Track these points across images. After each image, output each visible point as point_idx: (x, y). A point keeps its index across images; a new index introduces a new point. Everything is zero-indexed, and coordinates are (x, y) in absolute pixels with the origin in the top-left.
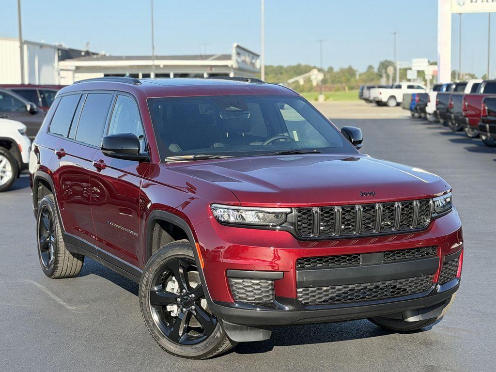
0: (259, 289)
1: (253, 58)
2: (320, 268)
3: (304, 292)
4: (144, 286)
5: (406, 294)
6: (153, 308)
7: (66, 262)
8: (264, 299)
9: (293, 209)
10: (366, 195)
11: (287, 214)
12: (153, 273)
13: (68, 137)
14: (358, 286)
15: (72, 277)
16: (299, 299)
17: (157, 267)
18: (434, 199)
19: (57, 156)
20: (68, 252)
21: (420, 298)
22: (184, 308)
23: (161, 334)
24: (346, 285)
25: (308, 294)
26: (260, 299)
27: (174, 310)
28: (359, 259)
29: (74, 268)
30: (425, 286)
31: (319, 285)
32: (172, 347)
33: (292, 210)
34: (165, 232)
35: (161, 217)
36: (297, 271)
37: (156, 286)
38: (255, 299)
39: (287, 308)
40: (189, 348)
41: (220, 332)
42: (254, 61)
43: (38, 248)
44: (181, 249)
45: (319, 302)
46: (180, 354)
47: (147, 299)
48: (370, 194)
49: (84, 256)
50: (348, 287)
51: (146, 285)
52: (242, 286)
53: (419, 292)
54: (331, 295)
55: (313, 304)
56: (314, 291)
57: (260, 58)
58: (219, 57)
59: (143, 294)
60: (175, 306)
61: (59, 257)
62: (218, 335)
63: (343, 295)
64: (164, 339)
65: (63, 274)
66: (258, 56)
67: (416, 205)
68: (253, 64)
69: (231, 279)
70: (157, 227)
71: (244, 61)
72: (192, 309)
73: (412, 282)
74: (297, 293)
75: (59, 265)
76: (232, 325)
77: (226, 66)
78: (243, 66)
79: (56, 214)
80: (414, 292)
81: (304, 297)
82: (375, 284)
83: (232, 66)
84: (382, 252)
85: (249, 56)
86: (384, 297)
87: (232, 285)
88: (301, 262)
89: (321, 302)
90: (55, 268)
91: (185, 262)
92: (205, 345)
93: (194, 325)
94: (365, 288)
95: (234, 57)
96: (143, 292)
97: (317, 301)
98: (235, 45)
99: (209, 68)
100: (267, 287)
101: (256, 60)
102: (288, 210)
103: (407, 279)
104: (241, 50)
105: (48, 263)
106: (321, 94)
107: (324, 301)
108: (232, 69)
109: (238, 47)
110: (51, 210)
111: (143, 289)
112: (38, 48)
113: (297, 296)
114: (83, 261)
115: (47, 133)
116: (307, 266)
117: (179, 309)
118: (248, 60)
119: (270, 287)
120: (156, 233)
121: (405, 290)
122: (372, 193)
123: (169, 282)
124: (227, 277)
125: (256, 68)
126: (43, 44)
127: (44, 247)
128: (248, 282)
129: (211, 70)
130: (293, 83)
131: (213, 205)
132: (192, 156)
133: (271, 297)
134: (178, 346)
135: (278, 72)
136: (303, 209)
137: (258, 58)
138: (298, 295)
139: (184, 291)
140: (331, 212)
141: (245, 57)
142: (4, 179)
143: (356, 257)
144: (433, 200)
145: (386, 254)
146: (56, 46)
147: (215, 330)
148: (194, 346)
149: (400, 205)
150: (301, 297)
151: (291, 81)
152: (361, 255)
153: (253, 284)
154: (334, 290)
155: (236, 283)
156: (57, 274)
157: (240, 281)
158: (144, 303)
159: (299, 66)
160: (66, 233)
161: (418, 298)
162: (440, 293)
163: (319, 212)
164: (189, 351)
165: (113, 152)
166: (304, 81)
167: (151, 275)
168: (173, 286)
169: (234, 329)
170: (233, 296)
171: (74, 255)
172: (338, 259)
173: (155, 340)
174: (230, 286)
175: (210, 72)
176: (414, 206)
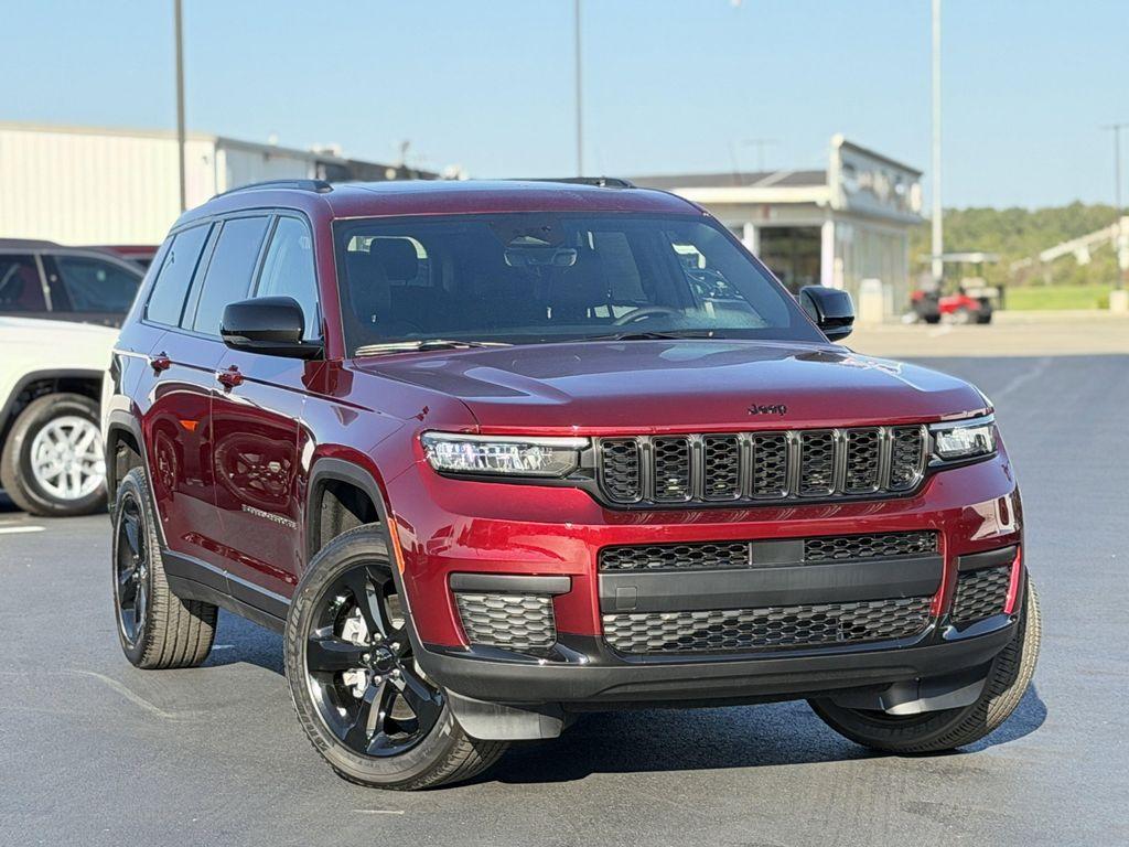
0: (521, 617)
1: (899, 180)
2: (654, 570)
3: (619, 624)
4: (294, 630)
5: (865, 638)
6: (313, 680)
7: (172, 625)
8: (533, 639)
9: (593, 439)
10: (765, 411)
11: (580, 450)
12: (312, 598)
13: (180, 326)
14: (745, 615)
15: (190, 665)
16: (610, 640)
17: (321, 584)
18: (933, 427)
19: (154, 370)
20: (177, 600)
21: (898, 648)
22: (379, 674)
23: (329, 737)
24: (718, 611)
25: (628, 629)
26: (525, 639)
27: (357, 680)
28: (746, 553)
29: (192, 643)
30: (912, 622)
31: (653, 608)
32: (351, 763)
33: (590, 440)
34: (349, 513)
35: (330, 473)
36: (600, 575)
37: (319, 628)
38: (514, 638)
39: (583, 660)
40: (386, 763)
41: (449, 723)
42: (900, 189)
43: (116, 599)
44: (368, 542)
45: (655, 648)
46: (368, 778)
47: (299, 657)
48: (774, 411)
49: (216, 608)
50: (721, 616)
51: (299, 627)
52: (484, 610)
53: (897, 635)
54: (684, 632)
55: (641, 651)
56: (642, 623)
57: (923, 180)
58: (790, 177)
59: (292, 648)
60: (361, 673)
61: (155, 612)
62: (447, 730)
63: (711, 634)
64: (336, 745)
65: (166, 658)
66: (916, 174)
67: (887, 437)
68: (899, 200)
69: (460, 594)
70: (329, 499)
71: (869, 190)
72: (393, 677)
73: (877, 610)
74: (602, 625)
75: (155, 633)
76: (468, 702)
77: (812, 205)
78: (866, 204)
79: (150, 511)
80: (884, 634)
81: (620, 634)
82: (787, 611)
83: (828, 204)
84: (800, 538)
85: (884, 173)
86: (810, 643)
87: (462, 609)
88: (609, 555)
89: (660, 648)
90: (148, 640)
91: (379, 570)
92: (419, 754)
93: (401, 715)
94: (763, 620)
95: (836, 176)
96: (293, 643)
97: (651, 644)
98: (838, 140)
99: (759, 212)
100: (538, 612)
101: (910, 186)
102: (584, 442)
103: (864, 604)
104: (855, 156)
105: (134, 630)
106: (1118, 288)
107: (665, 646)
108: (829, 214)
109: (846, 146)
110: (140, 501)
111: (293, 637)
112: (256, 159)
113: (602, 632)
114: (214, 625)
115: (141, 322)
116: (625, 565)
117: (369, 678)
118: (881, 185)
119: (546, 612)
120: (327, 514)
121: (861, 629)
122: (779, 407)
123: (349, 620)
124: (452, 591)
125: (909, 209)
126: (274, 147)
127: (128, 596)
128: (497, 602)
129: (766, 215)
130: (1056, 260)
131: (427, 435)
132: (415, 344)
133: (548, 634)
134: (364, 761)
135: (1009, 228)
136: (616, 440)
137: (917, 181)
138: (607, 629)
139: (378, 636)
140: (681, 448)
141: (873, 176)
142: (89, 481)
143: (741, 549)
144: (928, 427)
145: (812, 546)
146: (312, 153)
147: (439, 721)
148: (396, 759)
149: (845, 435)
150: (613, 635)
151: (1049, 255)
152: (750, 544)
153: (508, 605)
154: (689, 622)
155: (471, 603)
156: (153, 655)
157: (480, 598)
158: (294, 667)
159: (1077, 207)
160: (169, 552)
161: (894, 649)
162: (951, 641)
163: (652, 447)
164: (387, 770)
165: (244, 339)
166: (1091, 255)
167: (309, 603)
168: (355, 630)
169: (475, 710)
170: (465, 632)
171: (190, 605)
172: (696, 550)
173: (318, 751)
174: (458, 610)
175: (762, 222)
176: (880, 441)
